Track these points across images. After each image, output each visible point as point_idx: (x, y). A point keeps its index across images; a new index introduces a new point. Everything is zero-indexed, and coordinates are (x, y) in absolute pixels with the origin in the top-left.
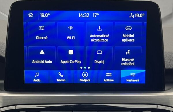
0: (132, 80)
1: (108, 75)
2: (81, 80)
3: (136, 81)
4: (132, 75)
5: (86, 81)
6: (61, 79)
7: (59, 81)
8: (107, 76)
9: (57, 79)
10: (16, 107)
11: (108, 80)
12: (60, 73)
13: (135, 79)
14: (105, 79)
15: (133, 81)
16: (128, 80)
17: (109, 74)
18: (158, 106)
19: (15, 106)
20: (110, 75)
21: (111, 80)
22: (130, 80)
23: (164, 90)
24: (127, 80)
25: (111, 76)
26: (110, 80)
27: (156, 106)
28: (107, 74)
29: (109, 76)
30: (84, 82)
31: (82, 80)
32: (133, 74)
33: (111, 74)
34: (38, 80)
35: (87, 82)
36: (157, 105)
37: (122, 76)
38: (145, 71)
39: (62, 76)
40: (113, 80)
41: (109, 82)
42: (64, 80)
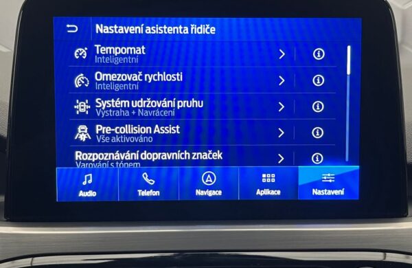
0: (326, 191)
1: (266, 178)
2: (199, 192)
3: (336, 192)
4: (325, 178)
5: (211, 193)
6: (148, 190)
7: (143, 195)
8: (264, 181)
9: (139, 191)
10: (34, 262)
11: (267, 192)
12: (145, 176)
13: (333, 189)
14: (258, 190)
15: (330, 192)
16: (316, 192)
17: (268, 178)
18: (387, 254)
19: (30, 259)
20: (271, 178)
21: (273, 193)
22: (322, 191)
23: (406, 216)
24: (314, 190)
25: (273, 181)
26: (273, 191)
27: (382, 254)
28: (264, 176)
29: (269, 180)
30: (207, 196)
31: (202, 192)
32: (329, 175)
33: (273, 175)
34: (92, 194)
35: (213, 196)
36: (385, 251)
37: (301, 181)
38: (357, 167)
39: (151, 182)
40: (279, 192)
41: (269, 196)
42: (157, 193)
